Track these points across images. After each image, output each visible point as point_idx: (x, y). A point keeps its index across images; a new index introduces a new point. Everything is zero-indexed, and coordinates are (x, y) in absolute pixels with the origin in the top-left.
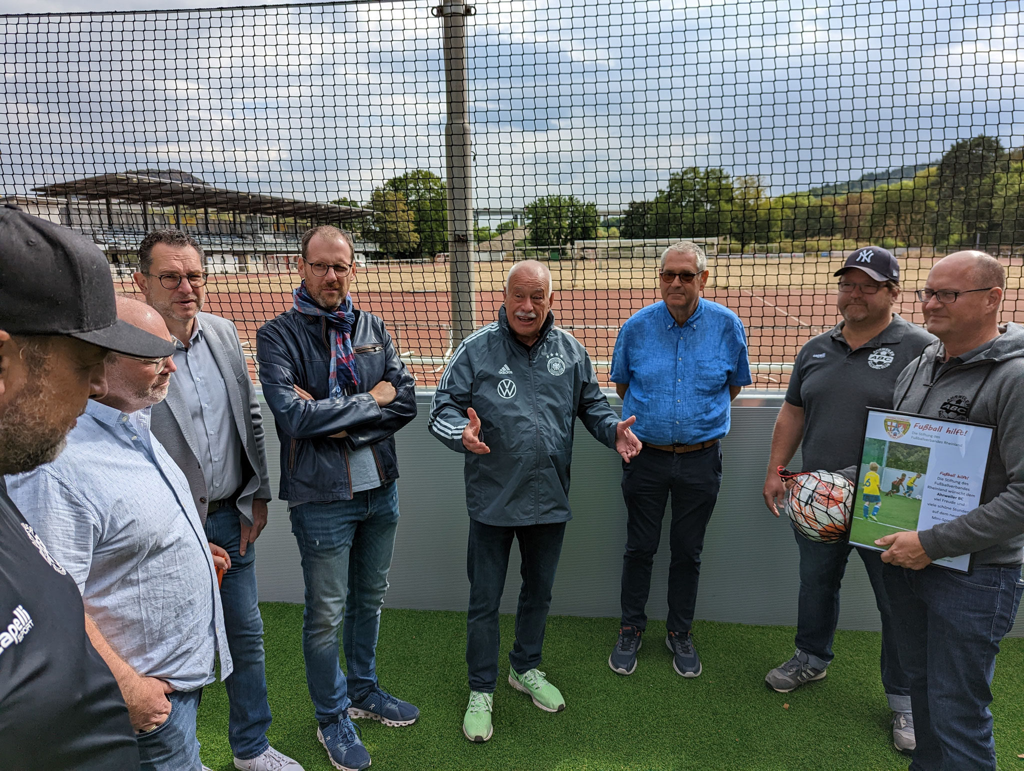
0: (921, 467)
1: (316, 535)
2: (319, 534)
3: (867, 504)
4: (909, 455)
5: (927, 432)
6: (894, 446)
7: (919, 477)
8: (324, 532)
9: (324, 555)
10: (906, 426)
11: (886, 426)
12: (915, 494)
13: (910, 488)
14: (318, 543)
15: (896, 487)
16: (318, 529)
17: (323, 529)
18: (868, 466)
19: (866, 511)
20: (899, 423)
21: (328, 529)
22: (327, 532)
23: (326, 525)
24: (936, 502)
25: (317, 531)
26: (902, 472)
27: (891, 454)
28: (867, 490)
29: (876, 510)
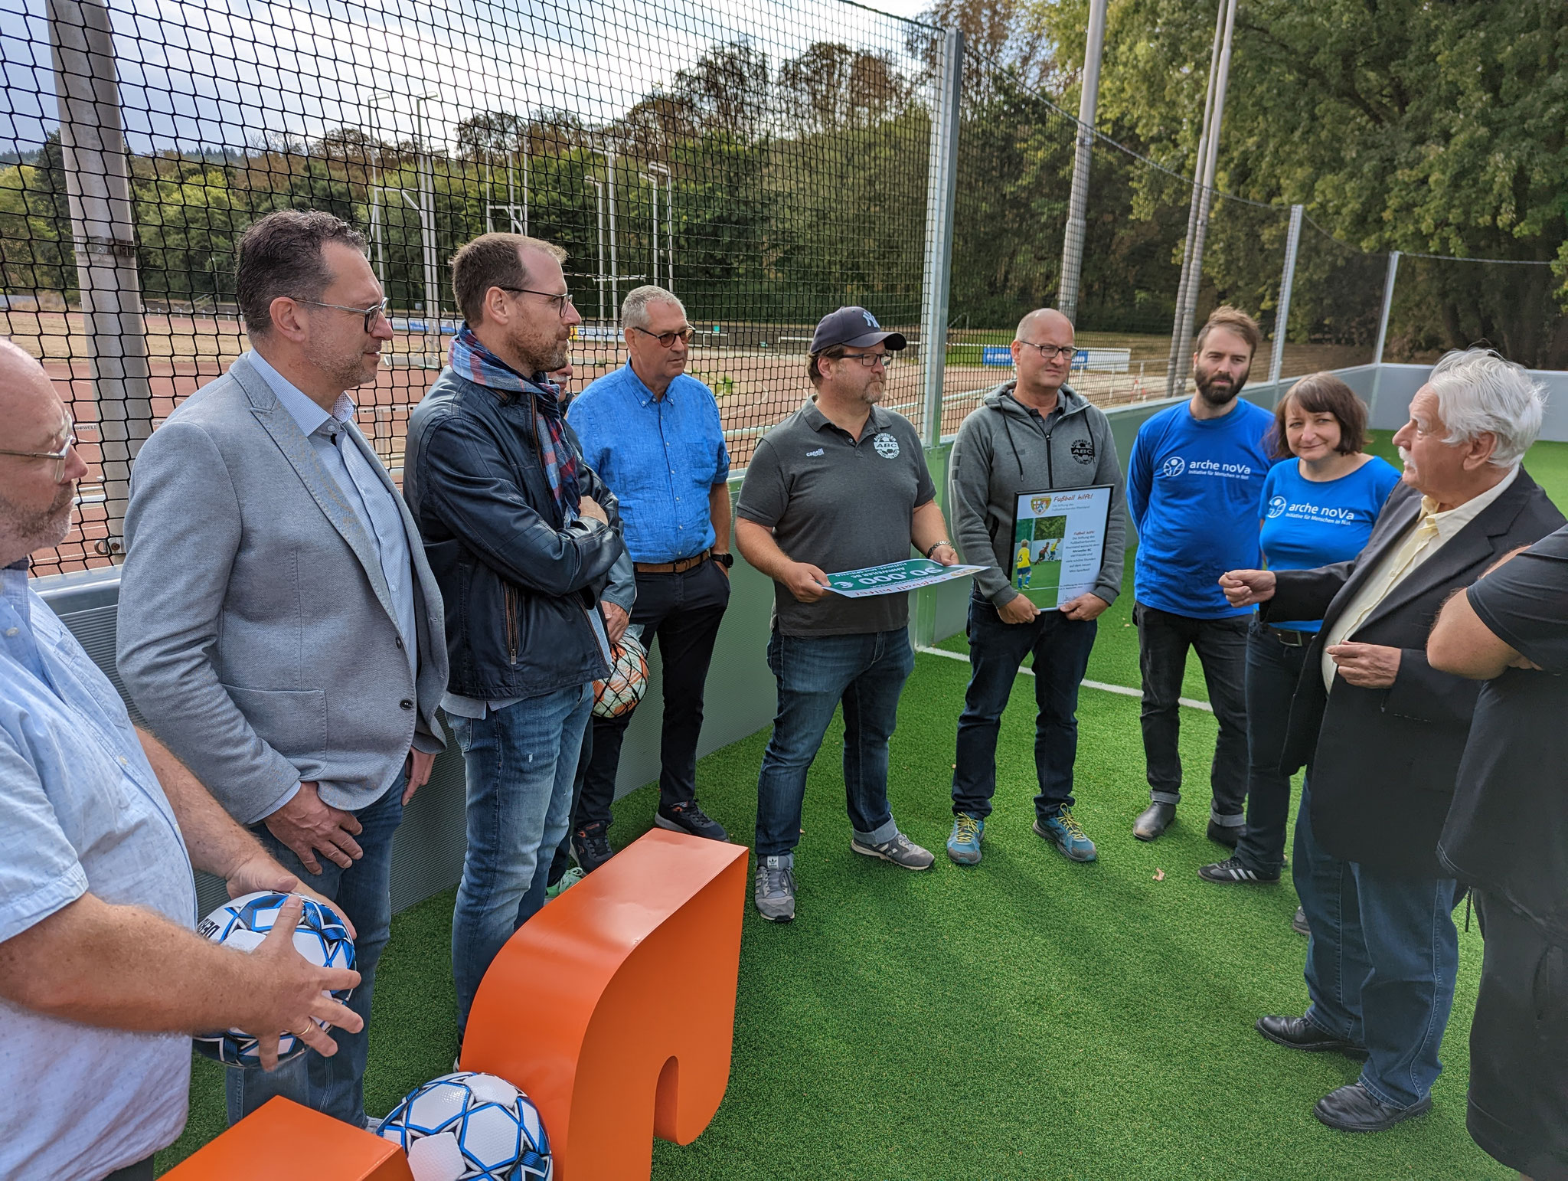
0: (1060, 534)
1: (529, 745)
2: (533, 745)
3: (1020, 576)
4: (1051, 525)
5: (1064, 502)
6: (1039, 521)
7: (1059, 541)
8: (542, 739)
9: (536, 777)
10: (1048, 502)
11: (1033, 505)
12: (1057, 557)
13: (1053, 553)
14: (531, 758)
15: (1042, 555)
16: (533, 736)
17: (541, 734)
18: (1020, 544)
19: (1020, 582)
20: (1042, 501)
21: (547, 733)
22: (546, 738)
23: (544, 728)
24: (1073, 559)
25: (531, 741)
26: (1046, 541)
27: (1038, 528)
28: (1020, 565)
29: (1028, 579)
